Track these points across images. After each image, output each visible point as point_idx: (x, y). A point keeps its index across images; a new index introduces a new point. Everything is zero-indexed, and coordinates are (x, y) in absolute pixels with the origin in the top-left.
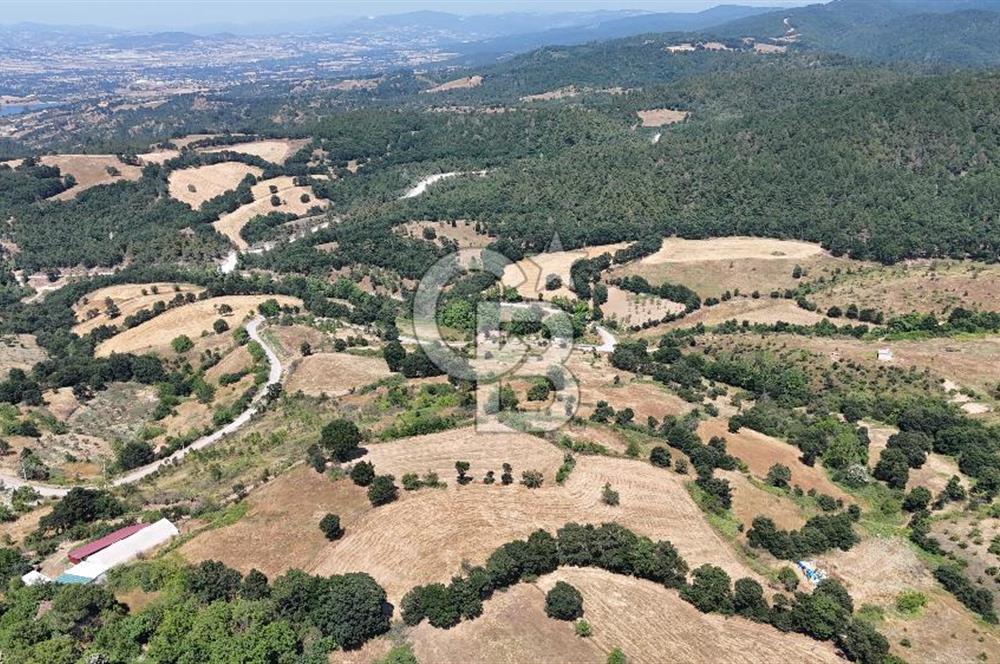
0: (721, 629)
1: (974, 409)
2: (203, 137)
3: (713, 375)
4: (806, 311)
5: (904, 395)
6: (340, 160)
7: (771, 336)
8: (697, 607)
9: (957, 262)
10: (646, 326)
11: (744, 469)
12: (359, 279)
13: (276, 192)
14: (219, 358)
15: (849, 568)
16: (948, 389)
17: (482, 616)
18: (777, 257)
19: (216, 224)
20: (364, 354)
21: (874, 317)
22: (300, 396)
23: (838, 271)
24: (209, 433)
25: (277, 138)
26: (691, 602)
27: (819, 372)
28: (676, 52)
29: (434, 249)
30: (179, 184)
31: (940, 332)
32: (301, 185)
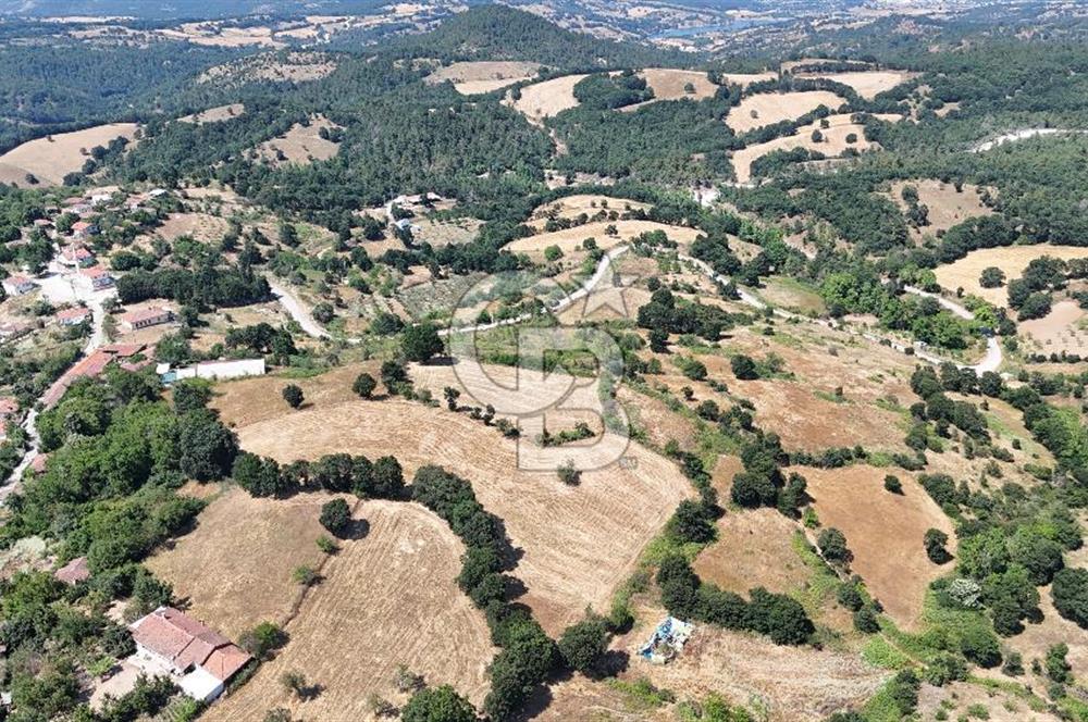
2: (814, 62)
10: (1054, 359)
11: (812, 523)
17: (284, 501)
19: (737, 153)
32: (856, 123)
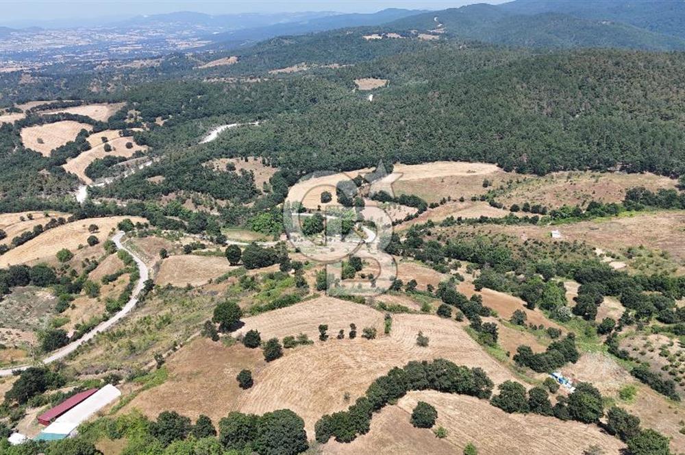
0: (524, 423)
1: (617, 266)
2: (42, 103)
3: (449, 254)
4: (496, 209)
5: (571, 259)
6: (150, 116)
7: (479, 226)
8: (504, 410)
9: (583, 172)
10: (394, 224)
11: (494, 315)
12: (184, 202)
13: (107, 141)
14: (97, 264)
15: (581, 375)
16: (598, 254)
17: (370, 431)
18: (471, 174)
19: (64, 166)
20: (205, 254)
21: (541, 210)
22: (169, 287)
23: (511, 182)
24: (106, 319)
25: (98, 103)
26: (499, 407)
27: (516, 248)
28: (370, 39)
29: (236, 177)
30: (29, 137)
31: (584, 218)
32: (124, 136)
